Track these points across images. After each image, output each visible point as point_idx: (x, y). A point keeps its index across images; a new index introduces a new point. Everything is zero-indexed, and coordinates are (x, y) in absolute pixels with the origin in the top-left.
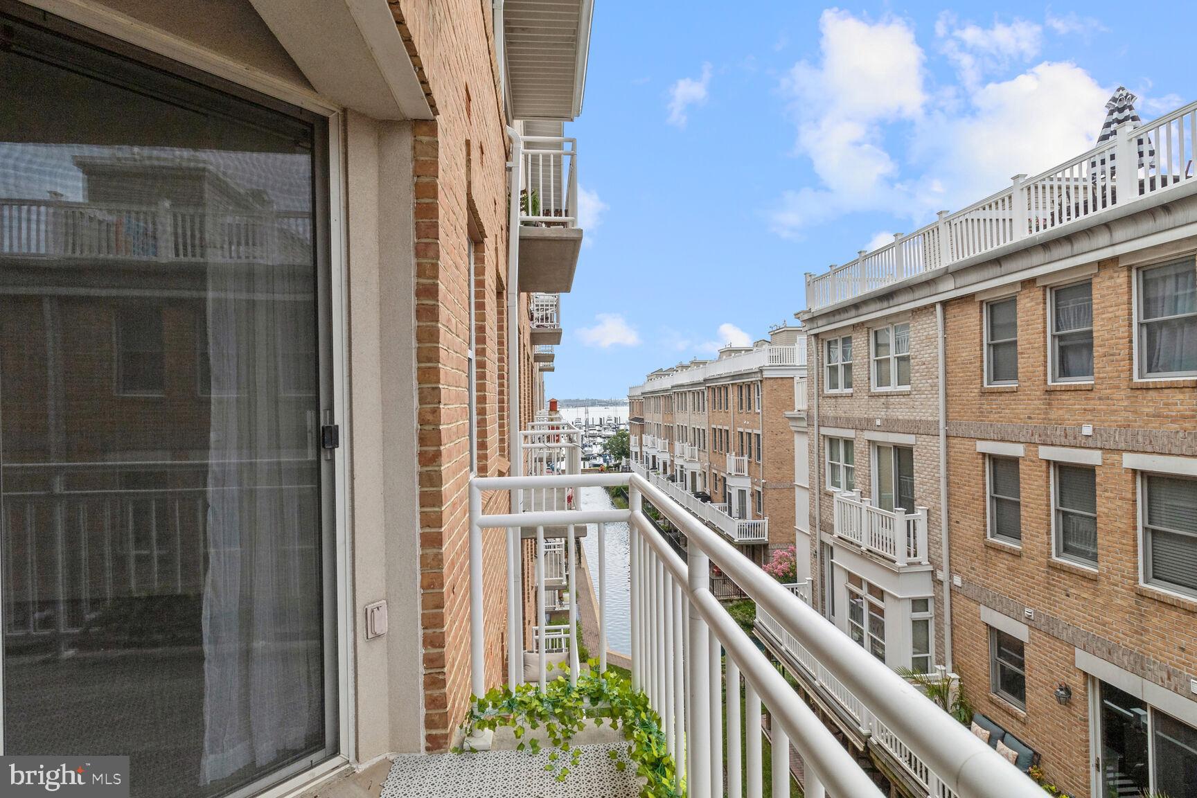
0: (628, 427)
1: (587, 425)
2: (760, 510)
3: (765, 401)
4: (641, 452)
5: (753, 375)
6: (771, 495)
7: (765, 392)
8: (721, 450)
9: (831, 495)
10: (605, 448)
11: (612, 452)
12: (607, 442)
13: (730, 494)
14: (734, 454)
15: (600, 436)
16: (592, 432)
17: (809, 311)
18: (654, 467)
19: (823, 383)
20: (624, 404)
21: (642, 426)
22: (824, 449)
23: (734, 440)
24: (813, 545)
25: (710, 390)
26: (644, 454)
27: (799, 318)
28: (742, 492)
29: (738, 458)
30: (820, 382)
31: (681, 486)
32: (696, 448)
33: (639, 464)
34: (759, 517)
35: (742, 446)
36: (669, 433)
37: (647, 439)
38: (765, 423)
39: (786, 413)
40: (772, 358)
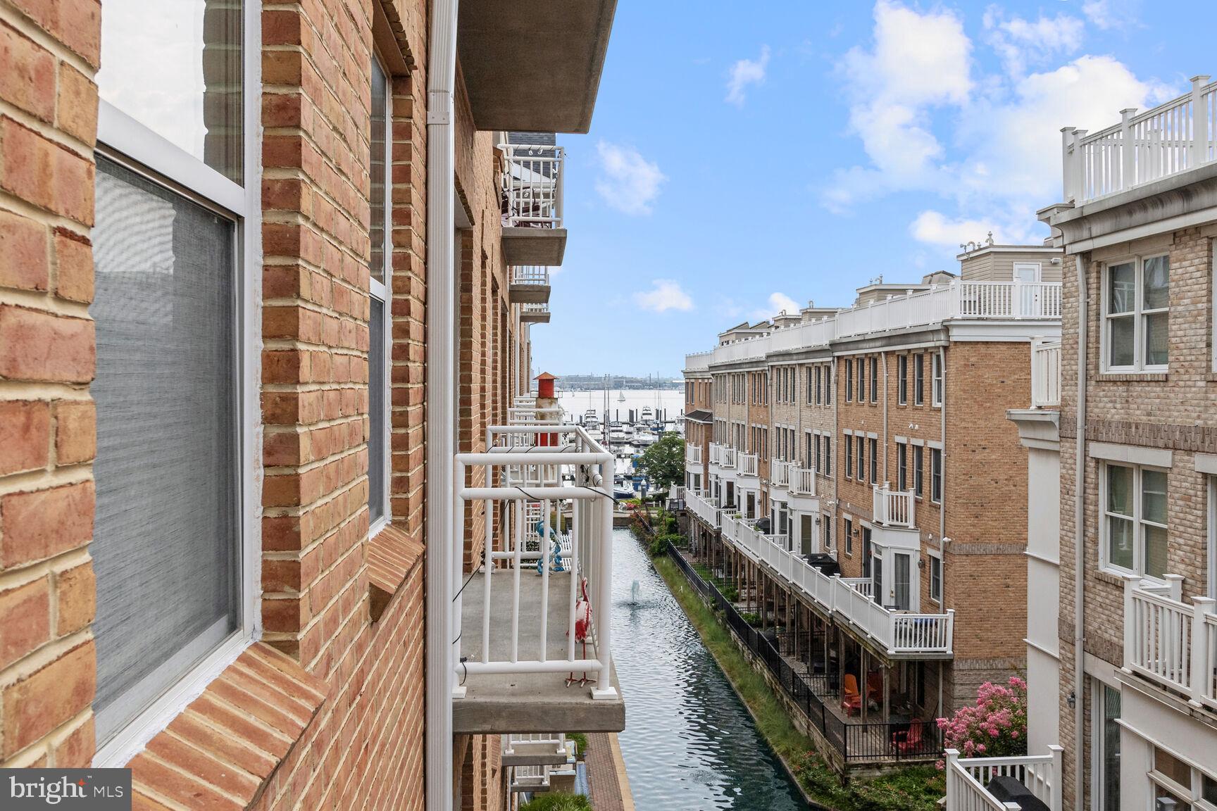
0: (681, 428)
1: (606, 423)
2: (937, 594)
3: (952, 387)
4: (706, 474)
5: (930, 337)
6: (961, 566)
7: (952, 370)
8: (862, 476)
9: (1119, 586)
10: (636, 463)
11: (653, 473)
12: (641, 454)
13: (878, 562)
14: (887, 485)
15: (630, 443)
16: (615, 435)
17: (1071, 206)
18: (730, 504)
19: (1097, 354)
20: (674, 386)
21: (709, 427)
22: (1096, 487)
23: (887, 460)
24: (1065, 679)
25: (843, 363)
26: (713, 479)
27: (1048, 220)
28: (902, 560)
29: (895, 493)
30: (1092, 351)
31: (782, 541)
32: (813, 471)
33: (701, 498)
34: (935, 608)
35: (904, 471)
36: (759, 441)
37: (718, 451)
38: (951, 427)
39: (1013, 411)
40: (967, 305)
